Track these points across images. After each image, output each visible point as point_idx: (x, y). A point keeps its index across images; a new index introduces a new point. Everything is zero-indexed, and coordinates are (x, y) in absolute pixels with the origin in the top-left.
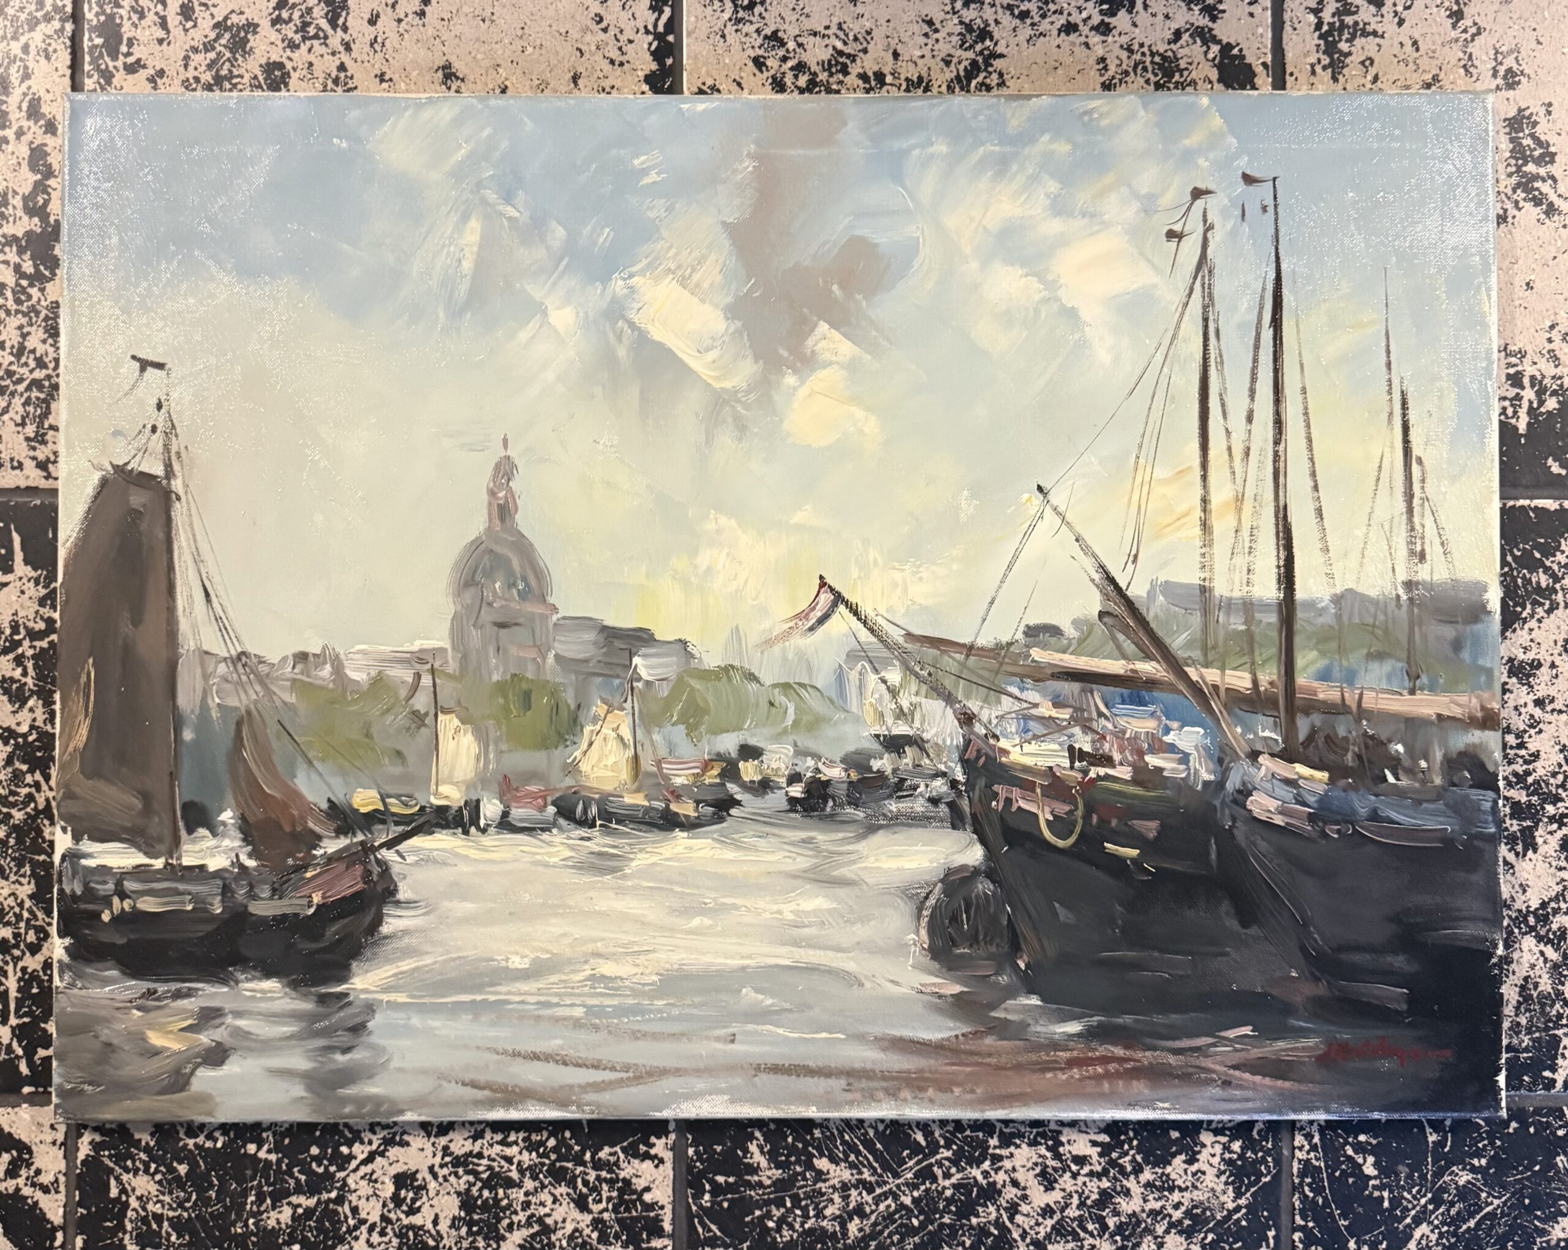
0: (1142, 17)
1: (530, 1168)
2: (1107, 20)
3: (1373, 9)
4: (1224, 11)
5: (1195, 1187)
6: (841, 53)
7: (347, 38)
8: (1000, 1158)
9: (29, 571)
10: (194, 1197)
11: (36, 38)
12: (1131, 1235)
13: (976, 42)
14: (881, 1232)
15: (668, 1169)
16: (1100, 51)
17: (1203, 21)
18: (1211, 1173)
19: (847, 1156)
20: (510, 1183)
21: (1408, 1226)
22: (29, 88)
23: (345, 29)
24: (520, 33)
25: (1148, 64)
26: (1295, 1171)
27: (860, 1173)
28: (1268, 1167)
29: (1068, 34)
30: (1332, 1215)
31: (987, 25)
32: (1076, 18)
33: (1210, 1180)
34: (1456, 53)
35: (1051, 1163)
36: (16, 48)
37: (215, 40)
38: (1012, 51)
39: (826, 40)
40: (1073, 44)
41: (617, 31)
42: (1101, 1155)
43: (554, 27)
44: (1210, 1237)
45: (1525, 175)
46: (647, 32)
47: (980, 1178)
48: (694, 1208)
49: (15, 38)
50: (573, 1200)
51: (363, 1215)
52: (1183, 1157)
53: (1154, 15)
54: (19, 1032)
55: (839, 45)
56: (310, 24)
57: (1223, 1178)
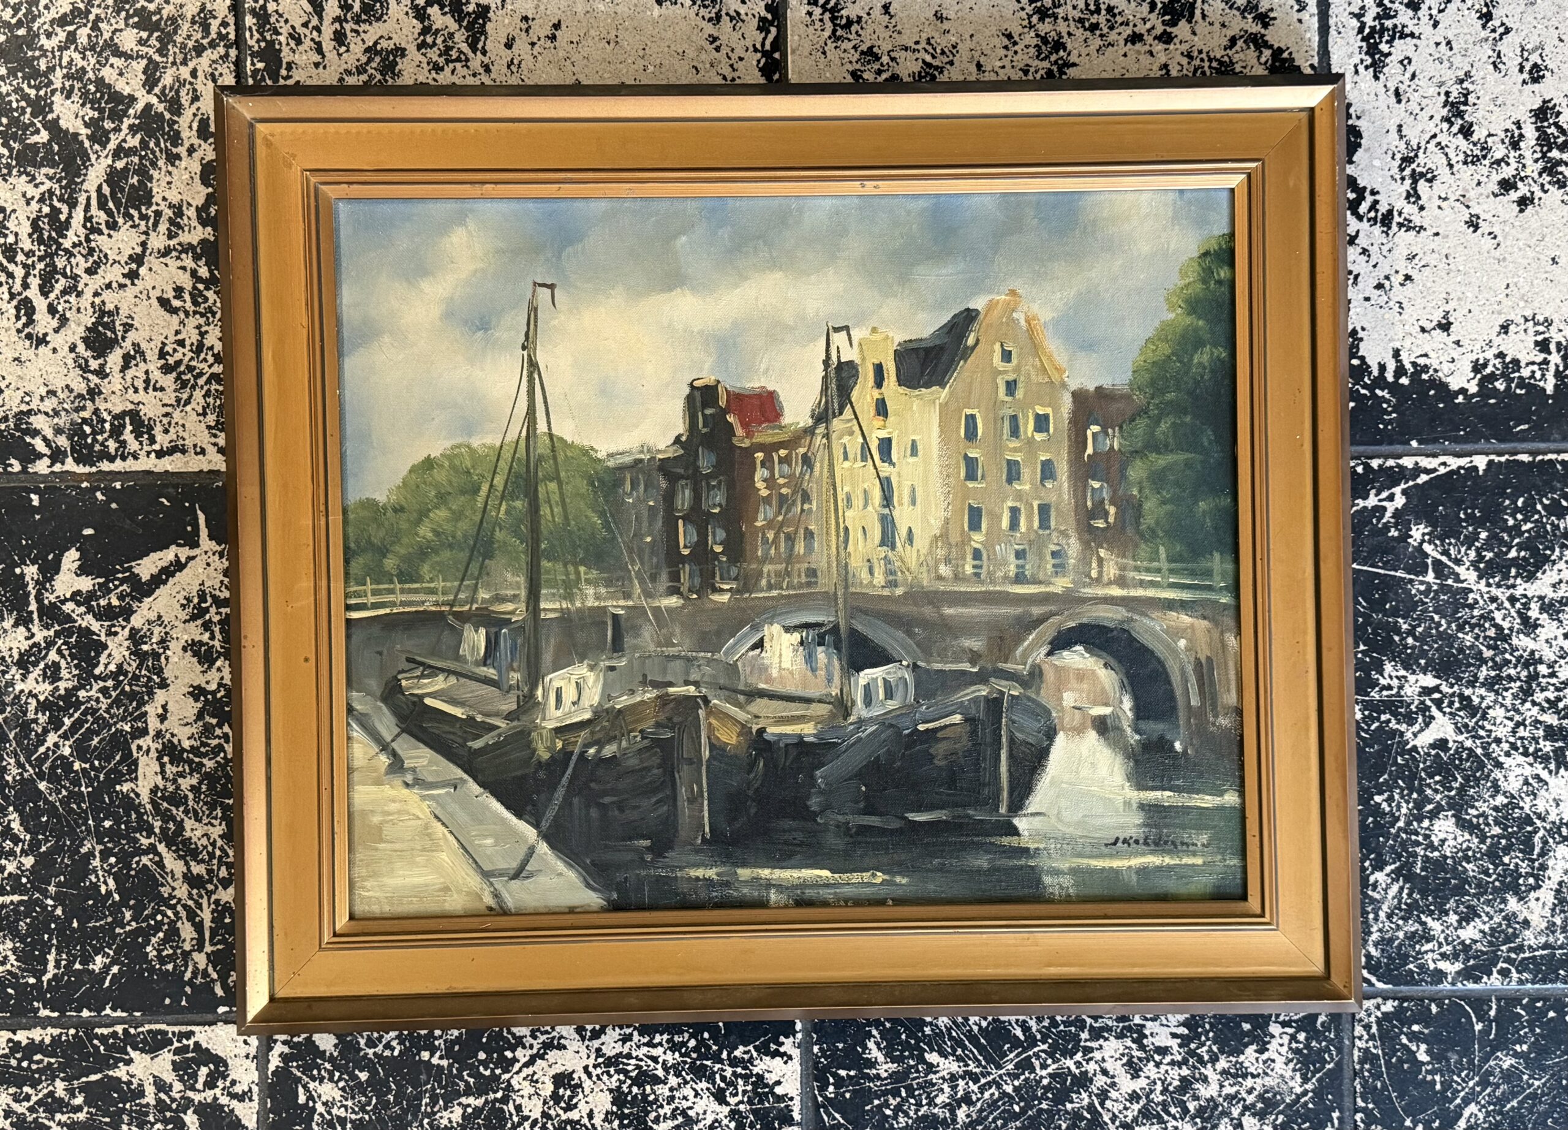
0: (1201, 27)
1: (673, 1065)
2: (1169, 30)
3: (1410, 13)
4: (1275, 19)
5: (1266, 1074)
6: (929, 65)
7: (486, 60)
8: (1091, 1050)
9: (213, 546)
10: (374, 1101)
11: (203, 63)
12: (1210, 1117)
13: (1051, 53)
14: (987, 1117)
15: (795, 1066)
16: (1162, 58)
17: (1256, 28)
18: (1280, 1061)
19: (955, 1051)
20: (656, 1080)
21: (1459, 1106)
22: (198, 109)
23: (484, 53)
24: (641, 53)
25: (1206, 69)
26: (1356, 1058)
27: (967, 1065)
28: (1331, 1055)
29: (1133, 43)
30: (1390, 1098)
31: (1061, 37)
32: (1141, 29)
33: (1279, 1066)
34: (1487, 51)
35: (1136, 1053)
36: (185, 72)
37: (367, 64)
38: (1083, 60)
39: (917, 55)
40: (1139, 52)
41: (728, 50)
42: (1180, 1046)
43: (673, 47)
44: (1281, 1118)
45: (1550, 160)
46: (756, 50)
47: (1073, 1068)
48: (820, 1099)
49: (184, 63)
50: (712, 1094)
51: (526, 1113)
52: (1254, 1047)
53: (1211, 24)
54: (212, 958)
55: (928, 58)
56: (452, 48)
57: (1291, 1065)
